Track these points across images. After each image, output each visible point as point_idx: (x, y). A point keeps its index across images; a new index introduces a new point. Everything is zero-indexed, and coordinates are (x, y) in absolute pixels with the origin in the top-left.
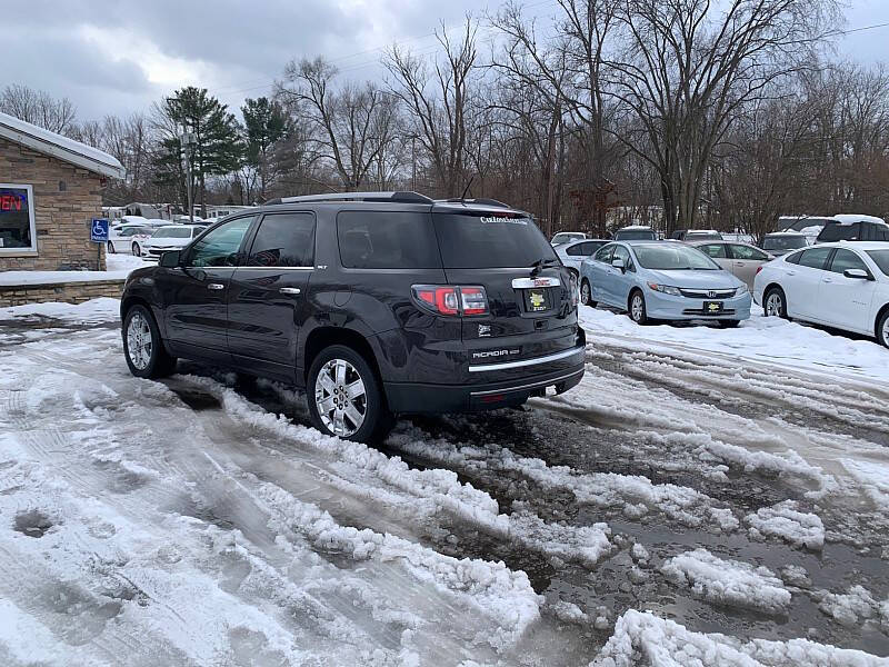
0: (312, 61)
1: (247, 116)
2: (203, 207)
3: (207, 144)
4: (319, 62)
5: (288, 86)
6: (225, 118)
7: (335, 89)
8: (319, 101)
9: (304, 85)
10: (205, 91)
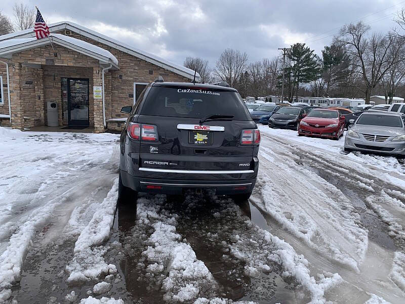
0: (355, 25)
1: (324, 55)
2: (297, 97)
3: (302, 69)
4: (360, 25)
5: (341, 38)
6: (312, 57)
7: (367, 37)
8: (357, 44)
9: (350, 38)
10: (304, 44)
